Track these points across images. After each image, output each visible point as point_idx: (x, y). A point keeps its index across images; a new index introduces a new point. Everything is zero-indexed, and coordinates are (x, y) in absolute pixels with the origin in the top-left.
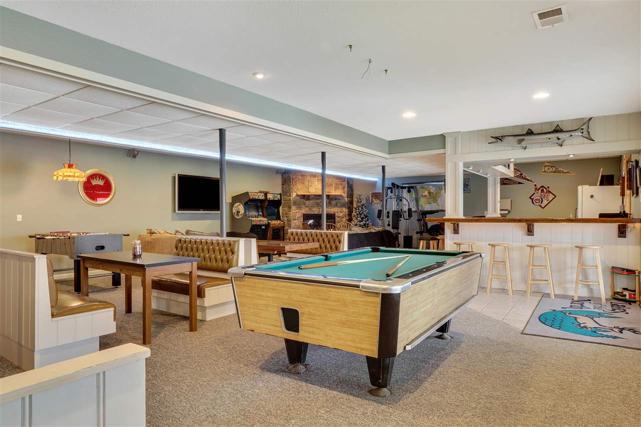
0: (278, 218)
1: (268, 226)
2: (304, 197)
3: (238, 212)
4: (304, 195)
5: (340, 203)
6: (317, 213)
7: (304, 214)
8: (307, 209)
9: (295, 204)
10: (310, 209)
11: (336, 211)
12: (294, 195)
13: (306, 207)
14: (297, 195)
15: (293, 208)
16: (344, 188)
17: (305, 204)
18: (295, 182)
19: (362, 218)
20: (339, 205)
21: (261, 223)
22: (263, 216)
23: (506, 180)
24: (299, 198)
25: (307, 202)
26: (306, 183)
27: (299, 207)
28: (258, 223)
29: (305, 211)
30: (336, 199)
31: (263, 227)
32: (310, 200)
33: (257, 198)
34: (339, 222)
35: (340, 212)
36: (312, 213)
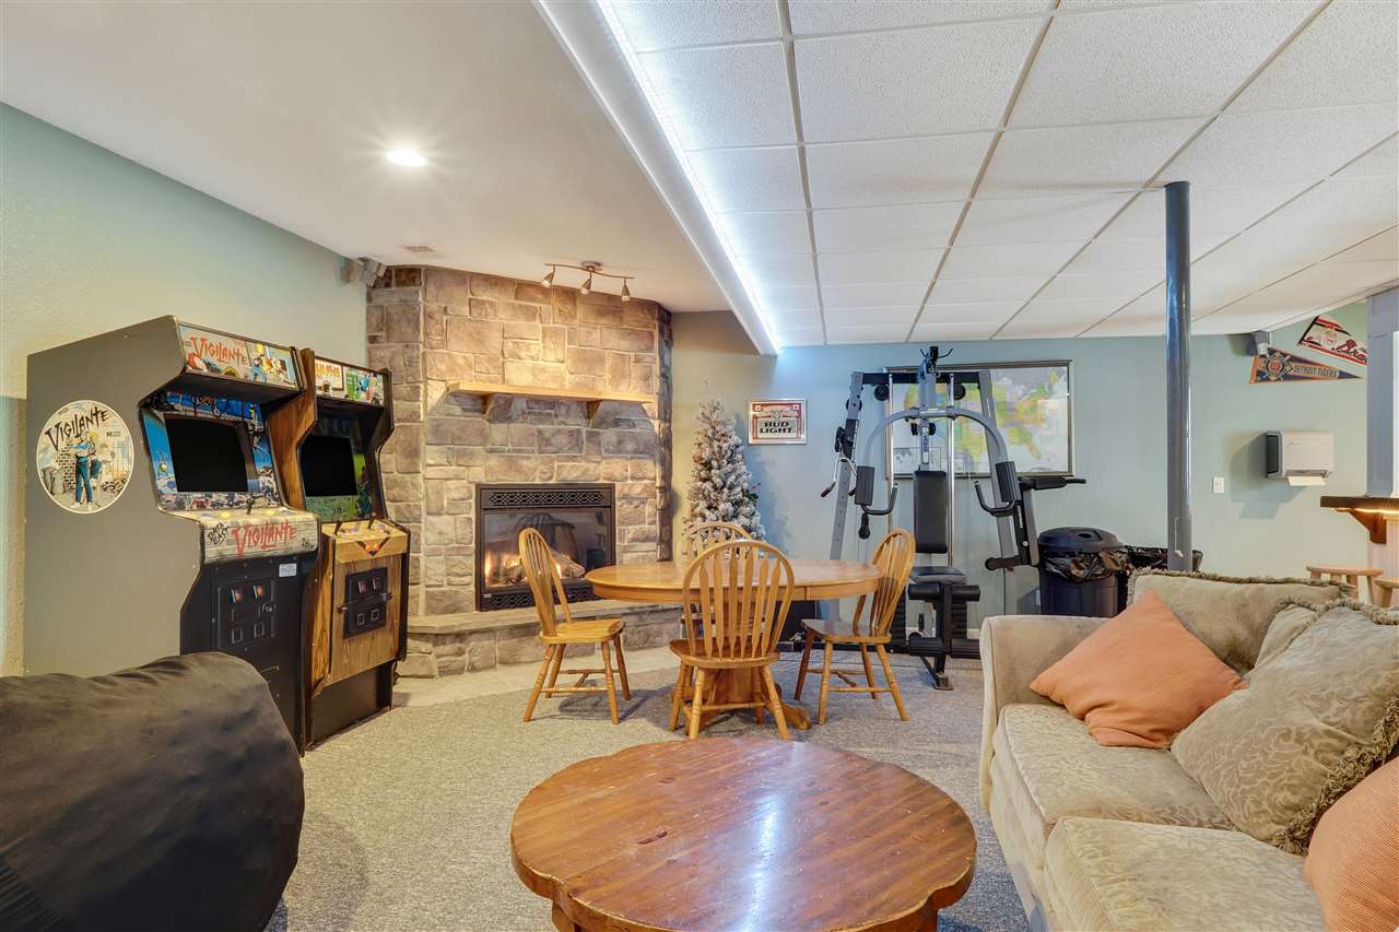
0: (373, 508)
1: (315, 560)
2: (482, 401)
3: (84, 469)
4: (484, 398)
5: (634, 437)
6: (537, 482)
7: (481, 488)
8: (493, 461)
9: (440, 435)
10: (511, 463)
11: (617, 474)
12: (435, 392)
13: (492, 451)
14: (454, 395)
15: (430, 455)
16: (646, 378)
17: (484, 438)
18: (443, 332)
19: (737, 504)
20: (630, 446)
21: (278, 545)
22: (284, 496)
23: (1293, 365)
24: (458, 410)
25: (498, 432)
26: (494, 340)
27: (461, 454)
28: (252, 550)
29: (487, 470)
30: (616, 423)
31: (288, 570)
32: (509, 419)
33: (243, 372)
34: (627, 521)
35: (633, 478)
36: (518, 480)
